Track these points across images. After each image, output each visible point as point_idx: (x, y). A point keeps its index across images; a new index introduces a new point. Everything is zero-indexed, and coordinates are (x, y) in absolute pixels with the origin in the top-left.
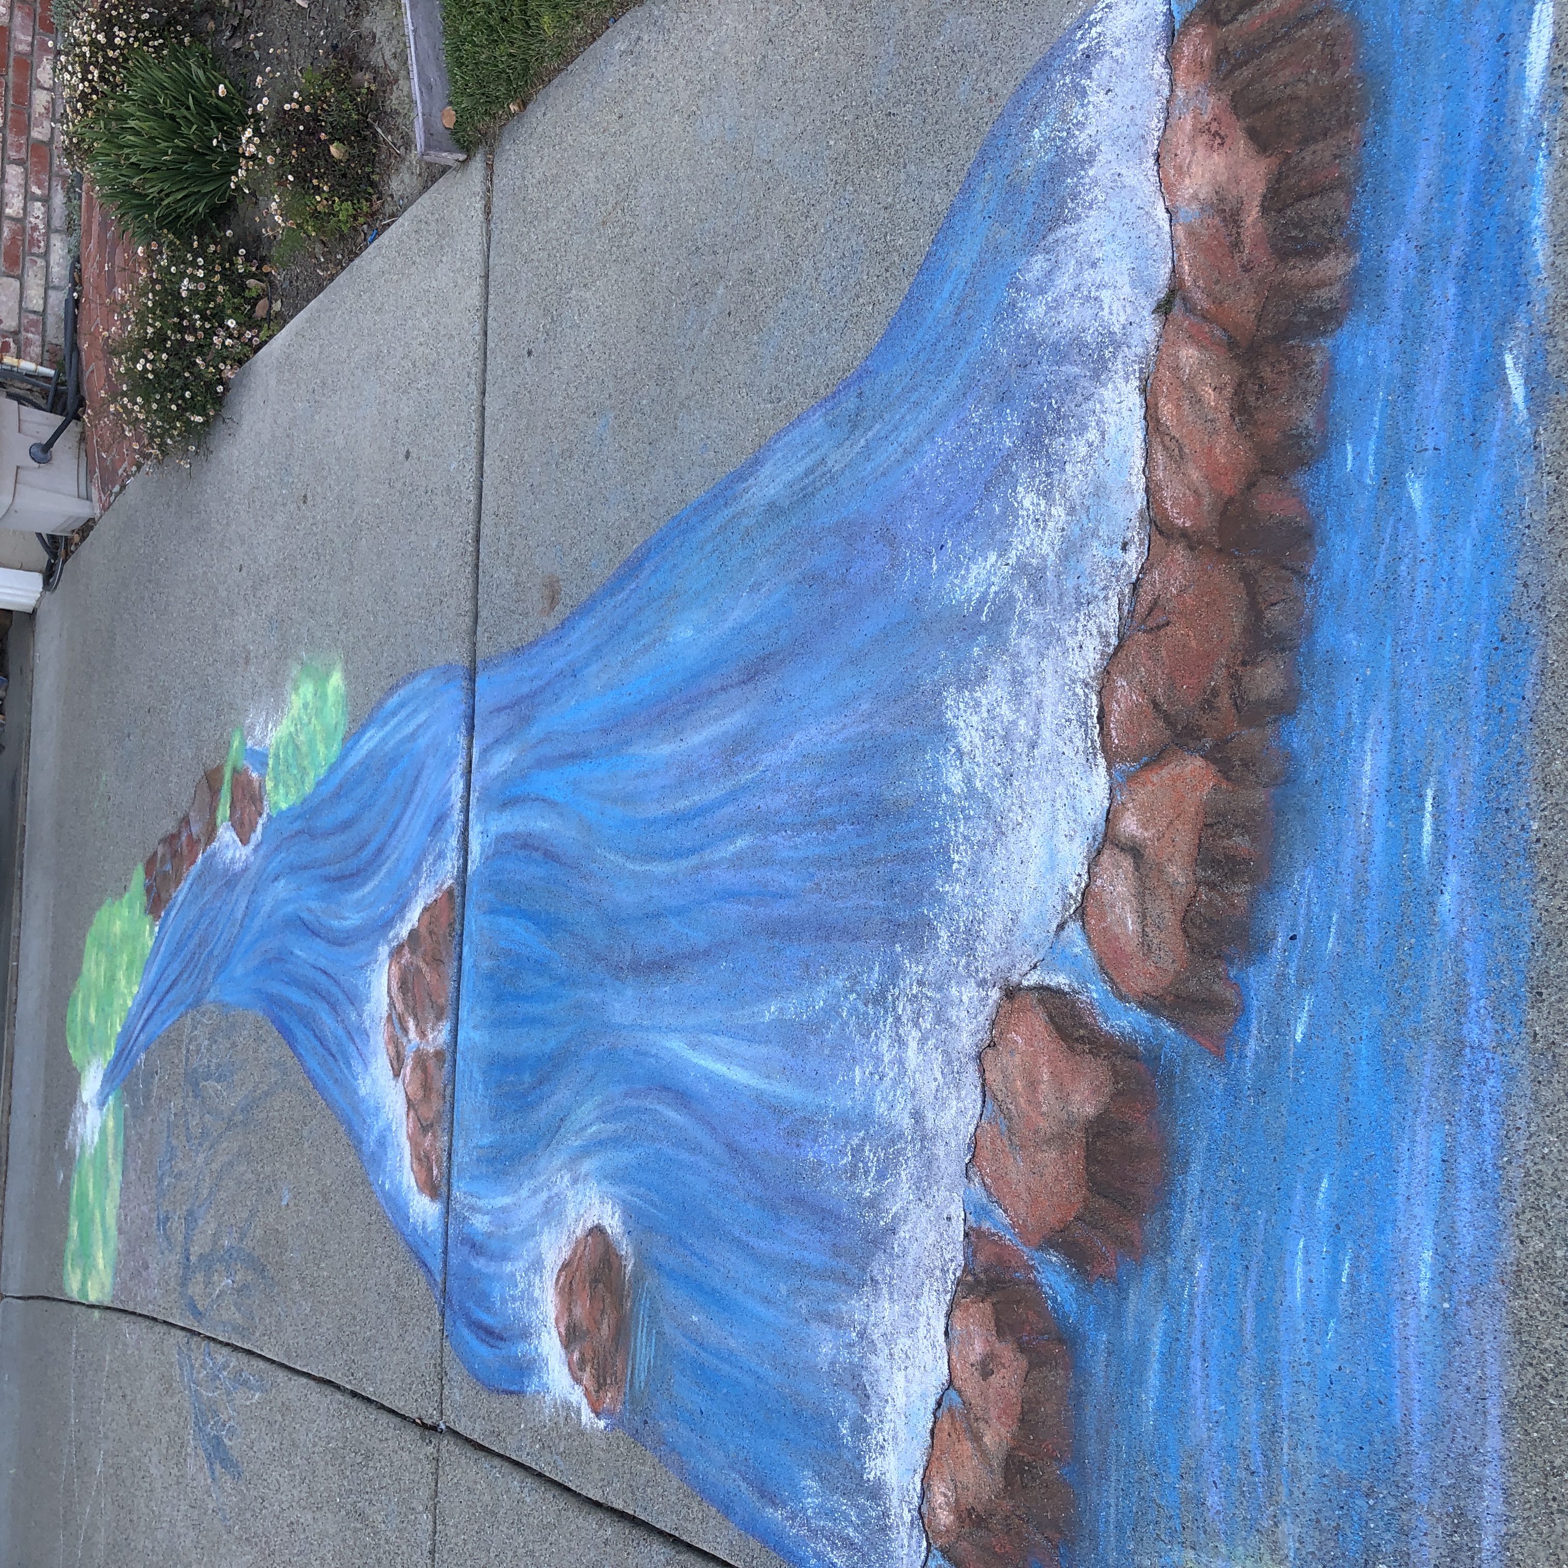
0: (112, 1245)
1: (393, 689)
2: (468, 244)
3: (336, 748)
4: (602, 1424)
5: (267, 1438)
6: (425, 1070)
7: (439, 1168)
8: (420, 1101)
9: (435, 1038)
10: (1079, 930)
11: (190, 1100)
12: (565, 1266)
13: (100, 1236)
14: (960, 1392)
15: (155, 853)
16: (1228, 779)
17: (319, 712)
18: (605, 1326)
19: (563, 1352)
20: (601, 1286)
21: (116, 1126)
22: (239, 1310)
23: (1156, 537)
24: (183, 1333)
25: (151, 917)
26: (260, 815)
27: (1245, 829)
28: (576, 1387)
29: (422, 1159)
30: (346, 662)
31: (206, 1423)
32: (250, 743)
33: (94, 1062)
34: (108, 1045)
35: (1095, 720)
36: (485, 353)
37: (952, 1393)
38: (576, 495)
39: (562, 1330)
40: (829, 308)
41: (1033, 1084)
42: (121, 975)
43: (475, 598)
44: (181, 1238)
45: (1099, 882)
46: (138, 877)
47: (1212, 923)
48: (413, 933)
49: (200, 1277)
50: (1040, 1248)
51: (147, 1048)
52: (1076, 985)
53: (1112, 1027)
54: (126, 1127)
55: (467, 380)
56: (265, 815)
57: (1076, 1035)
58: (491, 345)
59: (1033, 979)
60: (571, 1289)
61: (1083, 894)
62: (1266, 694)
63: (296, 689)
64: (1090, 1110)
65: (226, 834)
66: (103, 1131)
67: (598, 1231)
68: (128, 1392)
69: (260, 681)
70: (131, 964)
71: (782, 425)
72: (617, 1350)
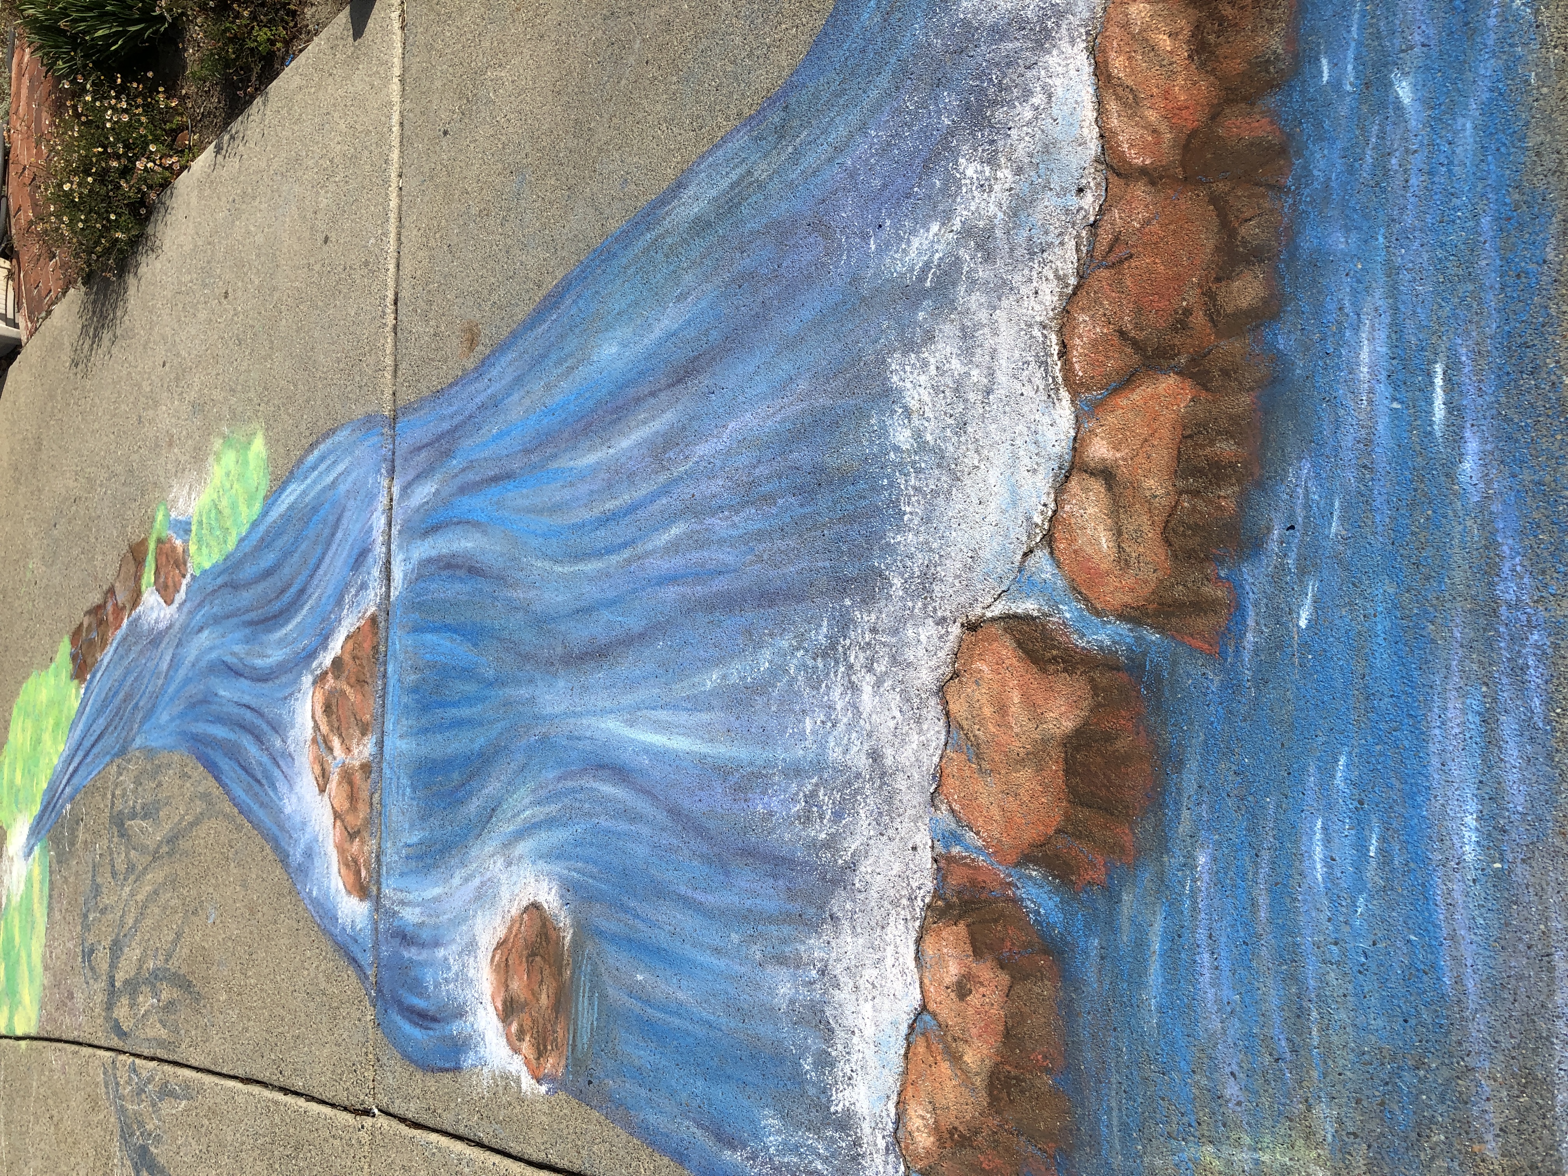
0: (38, 982)
1: (312, 446)
2: (384, 50)
3: (257, 507)
4: (543, 1089)
5: (193, 1143)
6: (351, 783)
7: (368, 870)
8: (347, 811)
9: (360, 752)
10: (1048, 556)
11: (115, 840)
12: (500, 945)
13: (26, 974)
14: (934, 1015)
15: (81, 624)
16: (1207, 390)
17: (241, 477)
18: (544, 996)
19: (500, 1025)
20: (538, 959)
21: (41, 873)
22: (164, 1026)
23: (1114, 179)
24: (108, 1054)
25: (76, 682)
26: (184, 576)
27: (1229, 435)
28: (515, 1056)
29: (351, 864)
30: (267, 430)
31: (132, 1134)
32: (173, 515)
33: (20, 817)
34: (33, 801)
35: (1056, 357)
37: (927, 1017)
39: (500, 1005)
40: (751, 38)
41: (1002, 709)
42: (47, 737)
44: (105, 966)
45: (1067, 508)
46: (65, 648)
47: (1196, 528)
48: (337, 663)
49: (125, 1001)
50: (1017, 864)
51: (72, 798)
52: (1046, 609)
53: (1088, 642)
54: (51, 872)
56: (188, 576)
57: (1048, 655)
59: (998, 609)
60: (507, 965)
61: (1050, 521)
62: (1244, 305)
63: (218, 460)
64: (1068, 725)
65: (151, 598)
66: (29, 881)
67: (535, 906)
68: (55, 1113)
69: (183, 459)
70: (57, 725)
71: (705, 149)
72: (557, 1017)
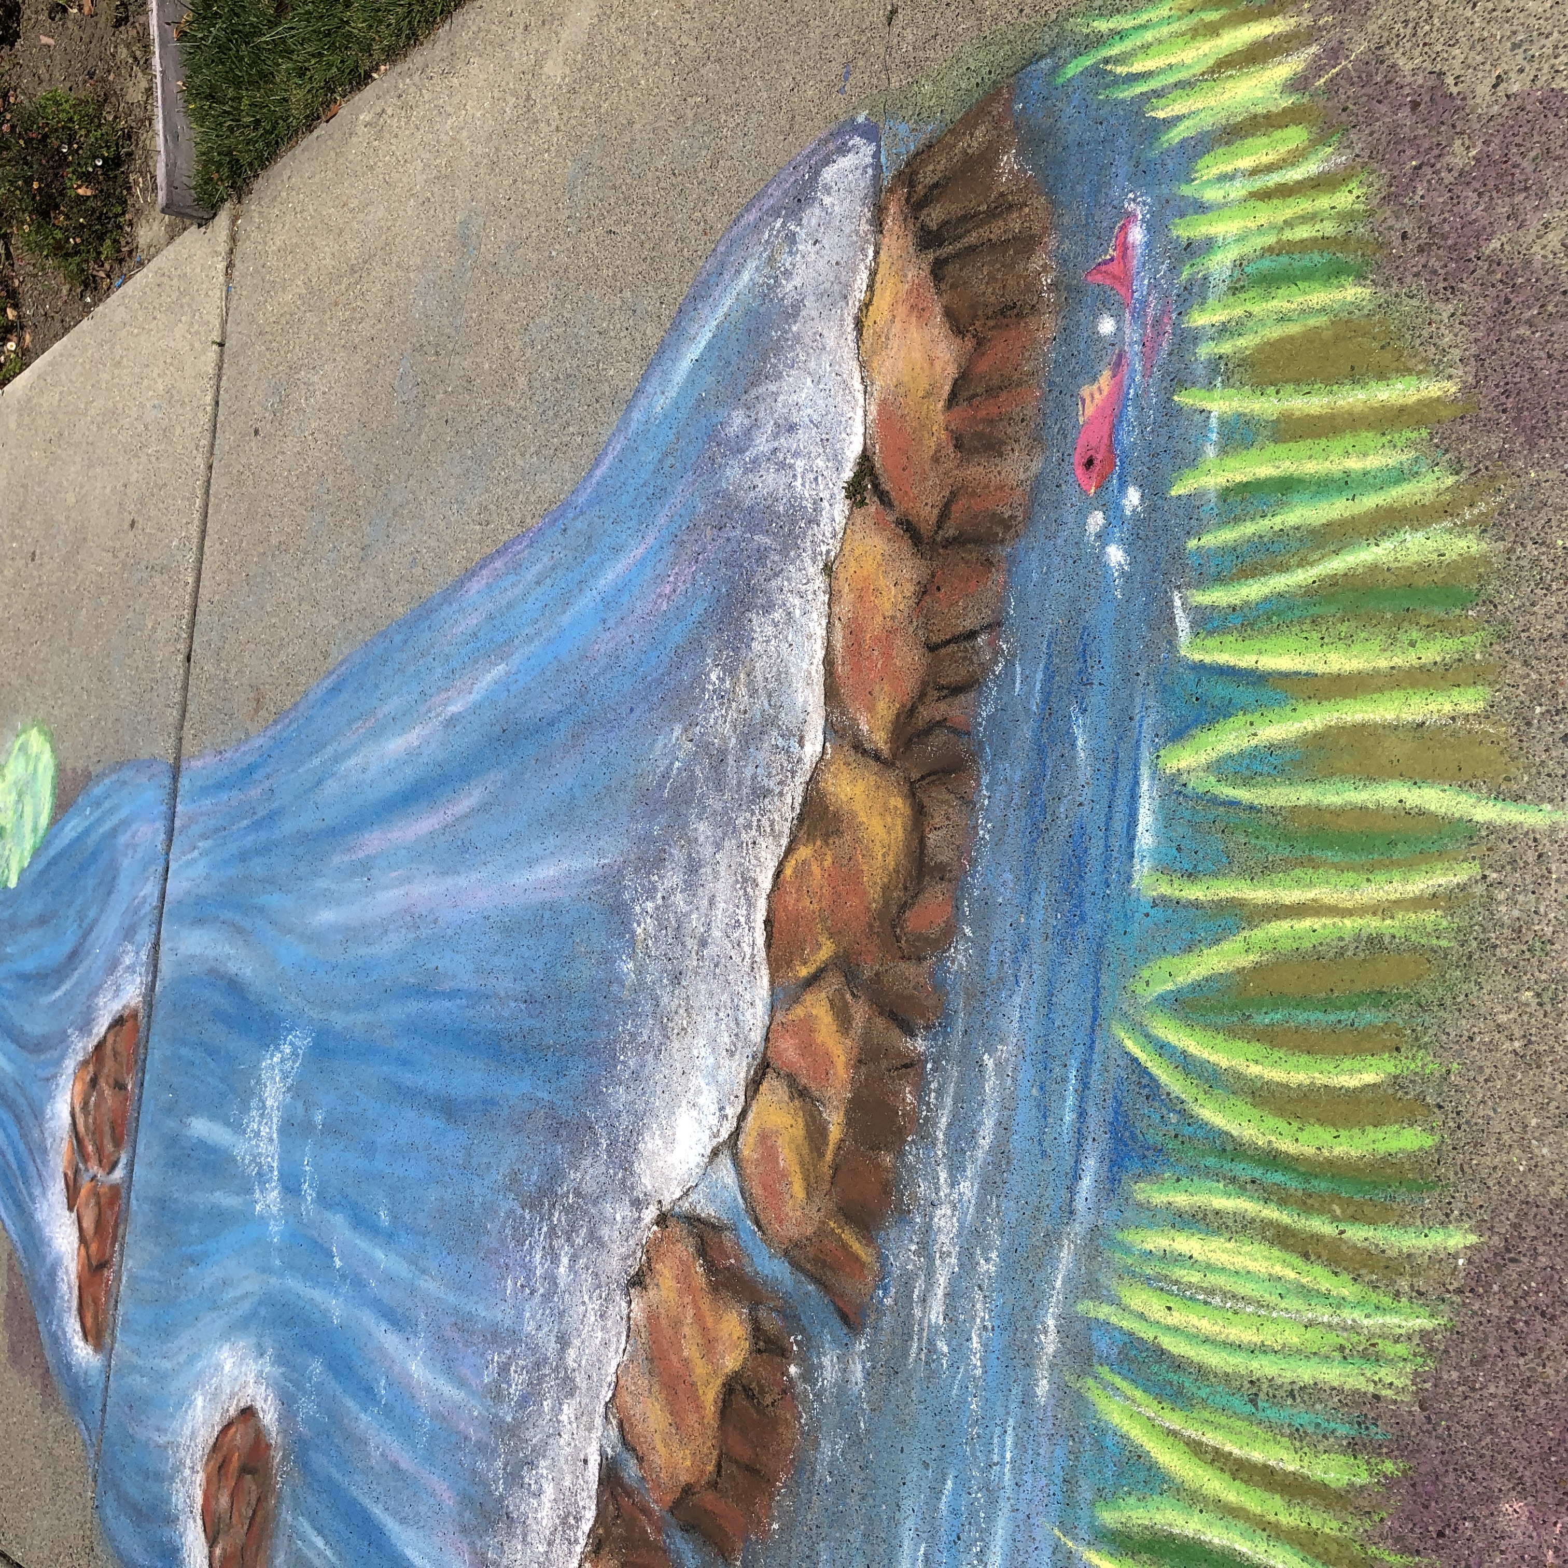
2: (207, 306)
3: (41, 834)
6: (99, 1205)
7: (105, 1316)
8: (92, 1236)
10: (730, 1163)
12: (215, 1448)
19: (205, 1545)
23: (831, 736)
36: (215, 426)
38: (289, 593)
39: (207, 1520)
40: (541, 432)
41: (676, 1325)
43: (185, 688)
45: (755, 1107)
50: (670, 1510)
52: (725, 1220)
53: (756, 1273)
55: (195, 452)
58: (221, 418)
59: (685, 1206)
60: (219, 1474)
61: (739, 1119)
64: (732, 1364)
67: (248, 1413)
